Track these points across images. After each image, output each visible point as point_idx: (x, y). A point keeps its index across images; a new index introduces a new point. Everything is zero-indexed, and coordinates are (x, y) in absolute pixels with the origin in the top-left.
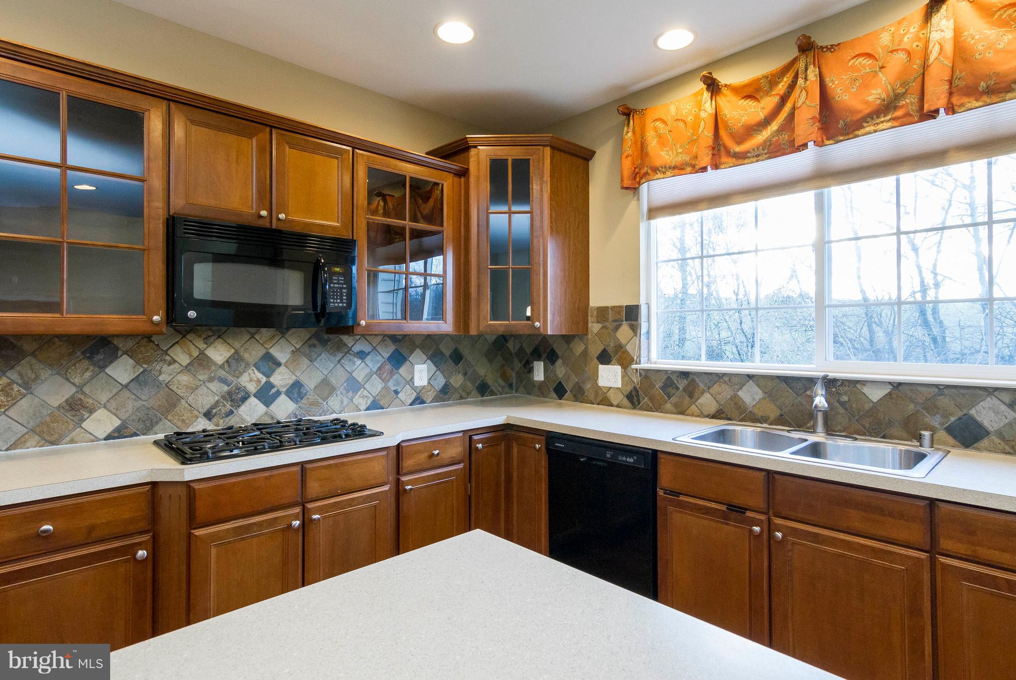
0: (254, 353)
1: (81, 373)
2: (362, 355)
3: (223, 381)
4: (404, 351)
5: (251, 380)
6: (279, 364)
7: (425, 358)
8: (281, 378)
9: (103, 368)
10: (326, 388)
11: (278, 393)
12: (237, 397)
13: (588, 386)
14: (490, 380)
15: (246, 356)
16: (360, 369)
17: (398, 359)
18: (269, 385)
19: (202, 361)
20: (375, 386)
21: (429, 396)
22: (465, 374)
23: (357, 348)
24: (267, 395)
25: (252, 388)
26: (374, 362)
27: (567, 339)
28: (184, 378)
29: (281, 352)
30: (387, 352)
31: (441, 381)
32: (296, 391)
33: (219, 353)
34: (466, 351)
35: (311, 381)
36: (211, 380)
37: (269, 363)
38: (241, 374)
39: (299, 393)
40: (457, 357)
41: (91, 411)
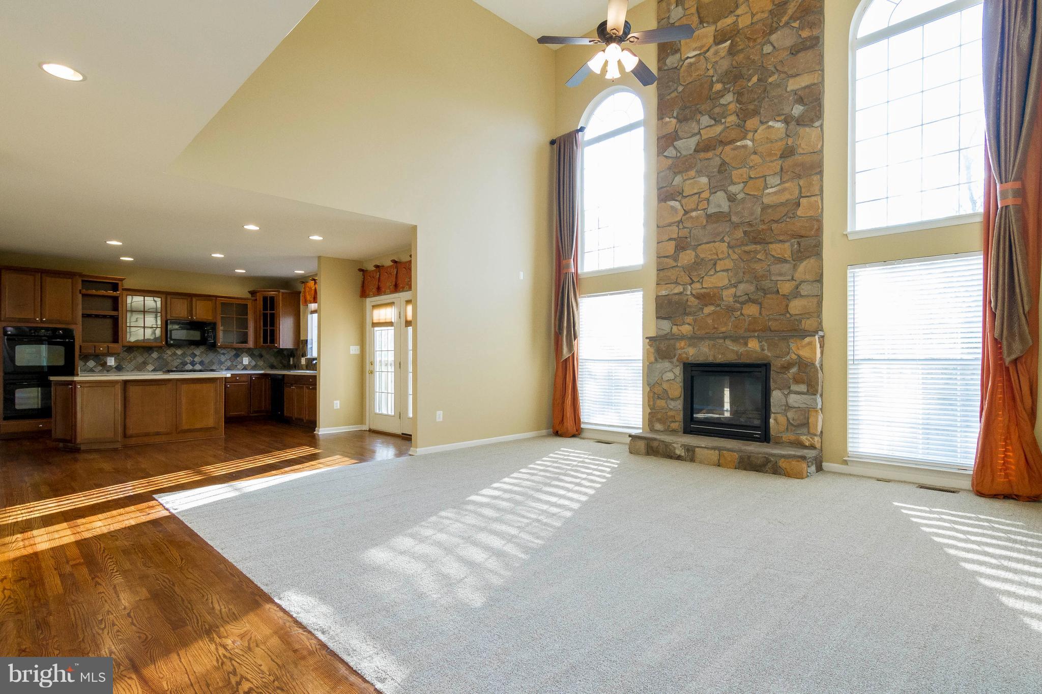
0: (189, 352)
1: (146, 355)
2: (224, 354)
3: (181, 359)
4: (240, 353)
5: (188, 359)
6: (196, 355)
7: (247, 355)
8: (197, 359)
9: (150, 355)
10: (212, 363)
11: (196, 364)
12: (185, 364)
13: (300, 365)
14: (275, 364)
15: (187, 353)
16: (223, 358)
17: (237, 356)
18: (194, 361)
19: (175, 354)
20: (229, 363)
21: (250, 367)
22: (264, 361)
23: (222, 352)
24: (193, 364)
25: (188, 361)
26: (227, 356)
27: (296, 350)
28: (170, 358)
29: (197, 352)
30: (233, 353)
31: (253, 363)
32: (201, 363)
33: (179, 352)
34: (264, 353)
35: (207, 361)
36: (177, 359)
37: (194, 355)
38: (186, 358)
39: (203, 364)
40: (261, 356)
41: (148, 365)
